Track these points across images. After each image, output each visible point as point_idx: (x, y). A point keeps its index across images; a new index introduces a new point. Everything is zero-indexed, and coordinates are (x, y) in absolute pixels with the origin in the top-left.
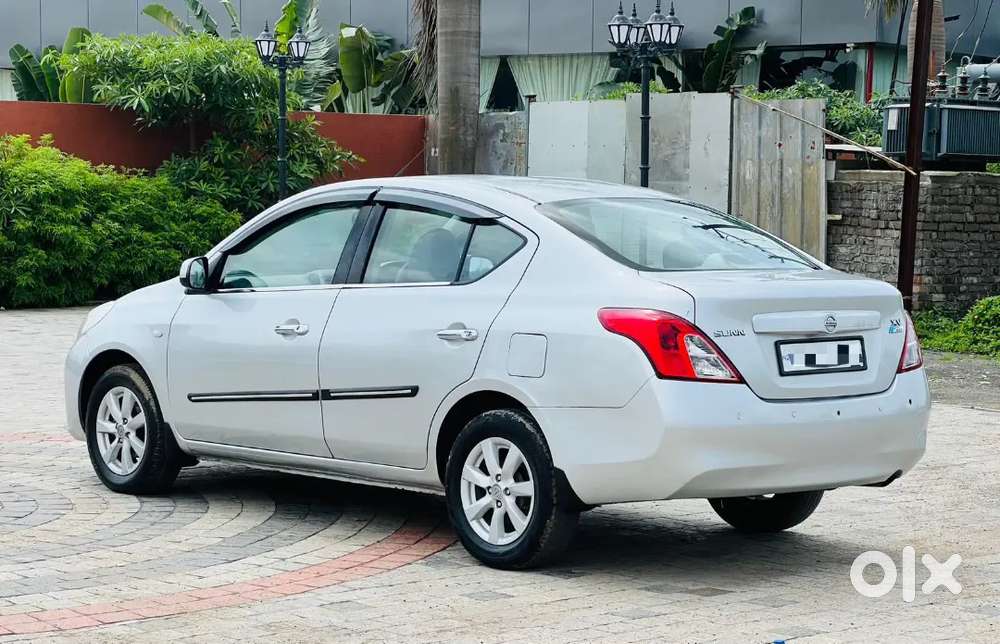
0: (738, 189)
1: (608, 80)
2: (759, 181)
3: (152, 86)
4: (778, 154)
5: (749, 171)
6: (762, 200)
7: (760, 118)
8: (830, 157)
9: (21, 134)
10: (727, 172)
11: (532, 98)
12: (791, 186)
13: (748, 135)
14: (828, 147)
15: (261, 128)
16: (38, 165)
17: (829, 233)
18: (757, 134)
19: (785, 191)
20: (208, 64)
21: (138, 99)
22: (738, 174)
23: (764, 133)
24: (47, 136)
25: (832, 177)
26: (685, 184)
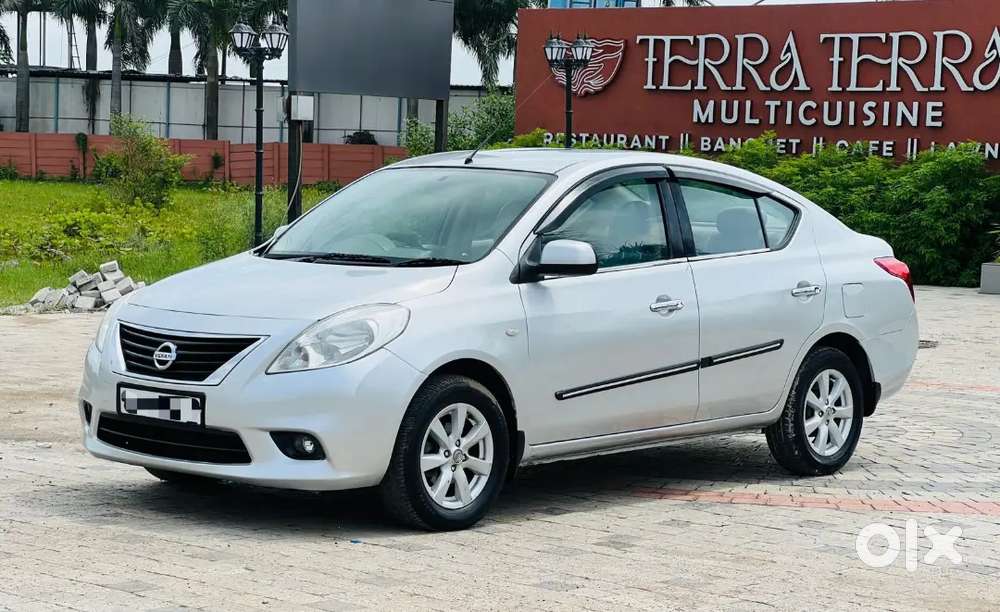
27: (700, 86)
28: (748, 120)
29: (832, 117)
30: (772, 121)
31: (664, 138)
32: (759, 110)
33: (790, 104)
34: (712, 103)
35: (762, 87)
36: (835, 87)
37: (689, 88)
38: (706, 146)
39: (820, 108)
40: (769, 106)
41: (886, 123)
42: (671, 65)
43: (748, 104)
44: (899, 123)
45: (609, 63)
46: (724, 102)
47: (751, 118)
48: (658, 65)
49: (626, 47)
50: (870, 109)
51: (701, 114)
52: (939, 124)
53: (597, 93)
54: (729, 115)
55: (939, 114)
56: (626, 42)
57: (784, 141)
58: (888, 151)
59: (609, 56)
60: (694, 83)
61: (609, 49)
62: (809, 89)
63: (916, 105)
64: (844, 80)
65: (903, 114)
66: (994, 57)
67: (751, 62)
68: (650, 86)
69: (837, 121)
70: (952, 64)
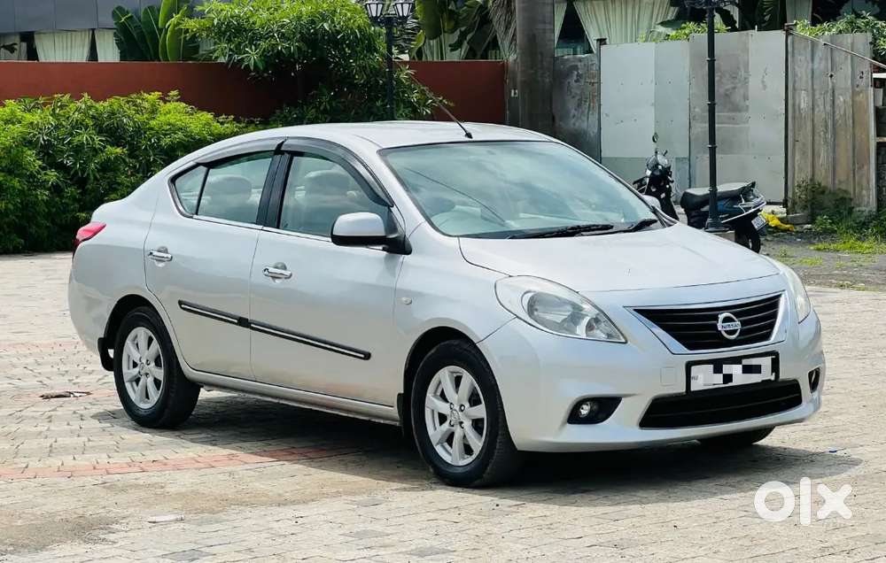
0: (794, 118)
1: (669, 18)
2: (813, 109)
3: (263, 44)
4: (830, 84)
5: (803, 101)
6: (816, 126)
7: (813, 51)
8: (878, 85)
9: (154, 91)
10: (784, 102)
11: (602, 41)
12: (842, 113)
13: (802, 69)
14: (876, 75)
15: (360, 79)
16: (172, 118)
17: (878, 154)
18: (810, 67)
19: (837, 117)
20: (313, 22)
21: (252, 56)
22: (794, 105)
23: (816, 66)
24: (175, 93)
25: (880, 103)
26: (745, 115)
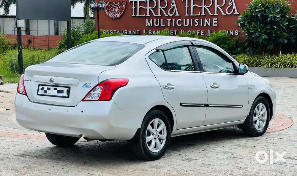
27: (148, 15)
28: (162, 25)
29: (186, 23)
30: (169, 25)
31: (138, 31)
32: (165, 22)
33: (174, 20)
34: (151, 20)
35: (166, 15)
36: (187, 15)
37: (145, 16)
38: (150, 33)
39: (182, 21)
40: (168, 21)
41: (201, 25)
42: (139, 9)
43: (162, 20)
44: (205, 25)
45: (121, 9)
46: (155, 20)
47: (163, 24)
48: (136, 9)
49: (126, 4)
50: (197, 21)
51: (148, 24)
52: (216, 25)
53: (118, 18)
54: (157, 24)
55: (216, 22)
56: (126, 2)
57: (173, 31)
58: (202, 34)
59: (122, 6)
60: (146, 14)
61: (121, 4)
62: (179, 15)
63: (210, 19)
64: (189, 12)
65: (206, 22)
66: (232, 4)
67: (162, 8)
68: (133, 15)
69: (188, 25)
70: (220, 7)
